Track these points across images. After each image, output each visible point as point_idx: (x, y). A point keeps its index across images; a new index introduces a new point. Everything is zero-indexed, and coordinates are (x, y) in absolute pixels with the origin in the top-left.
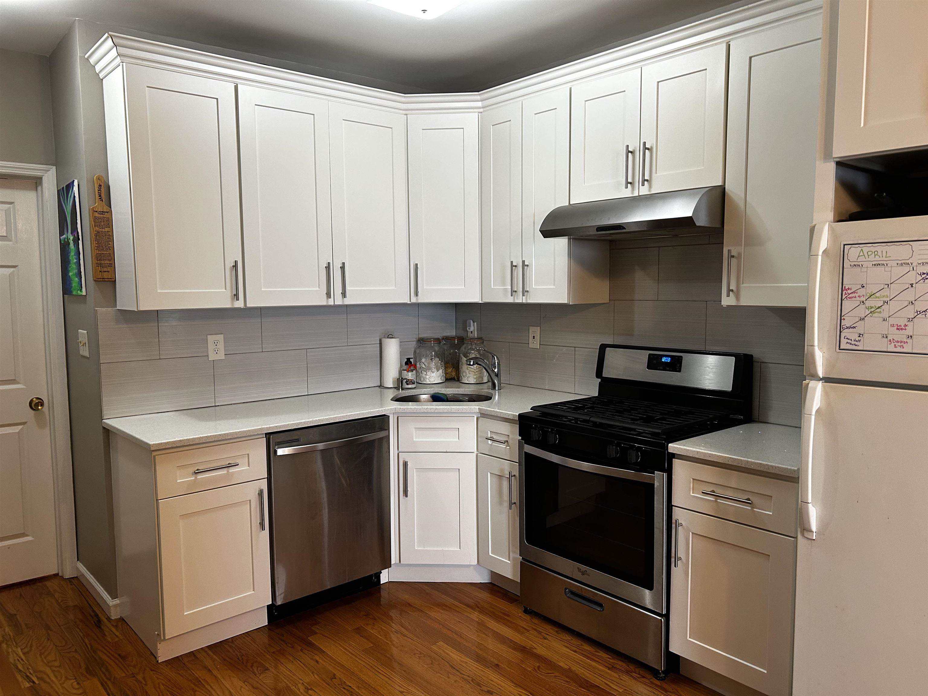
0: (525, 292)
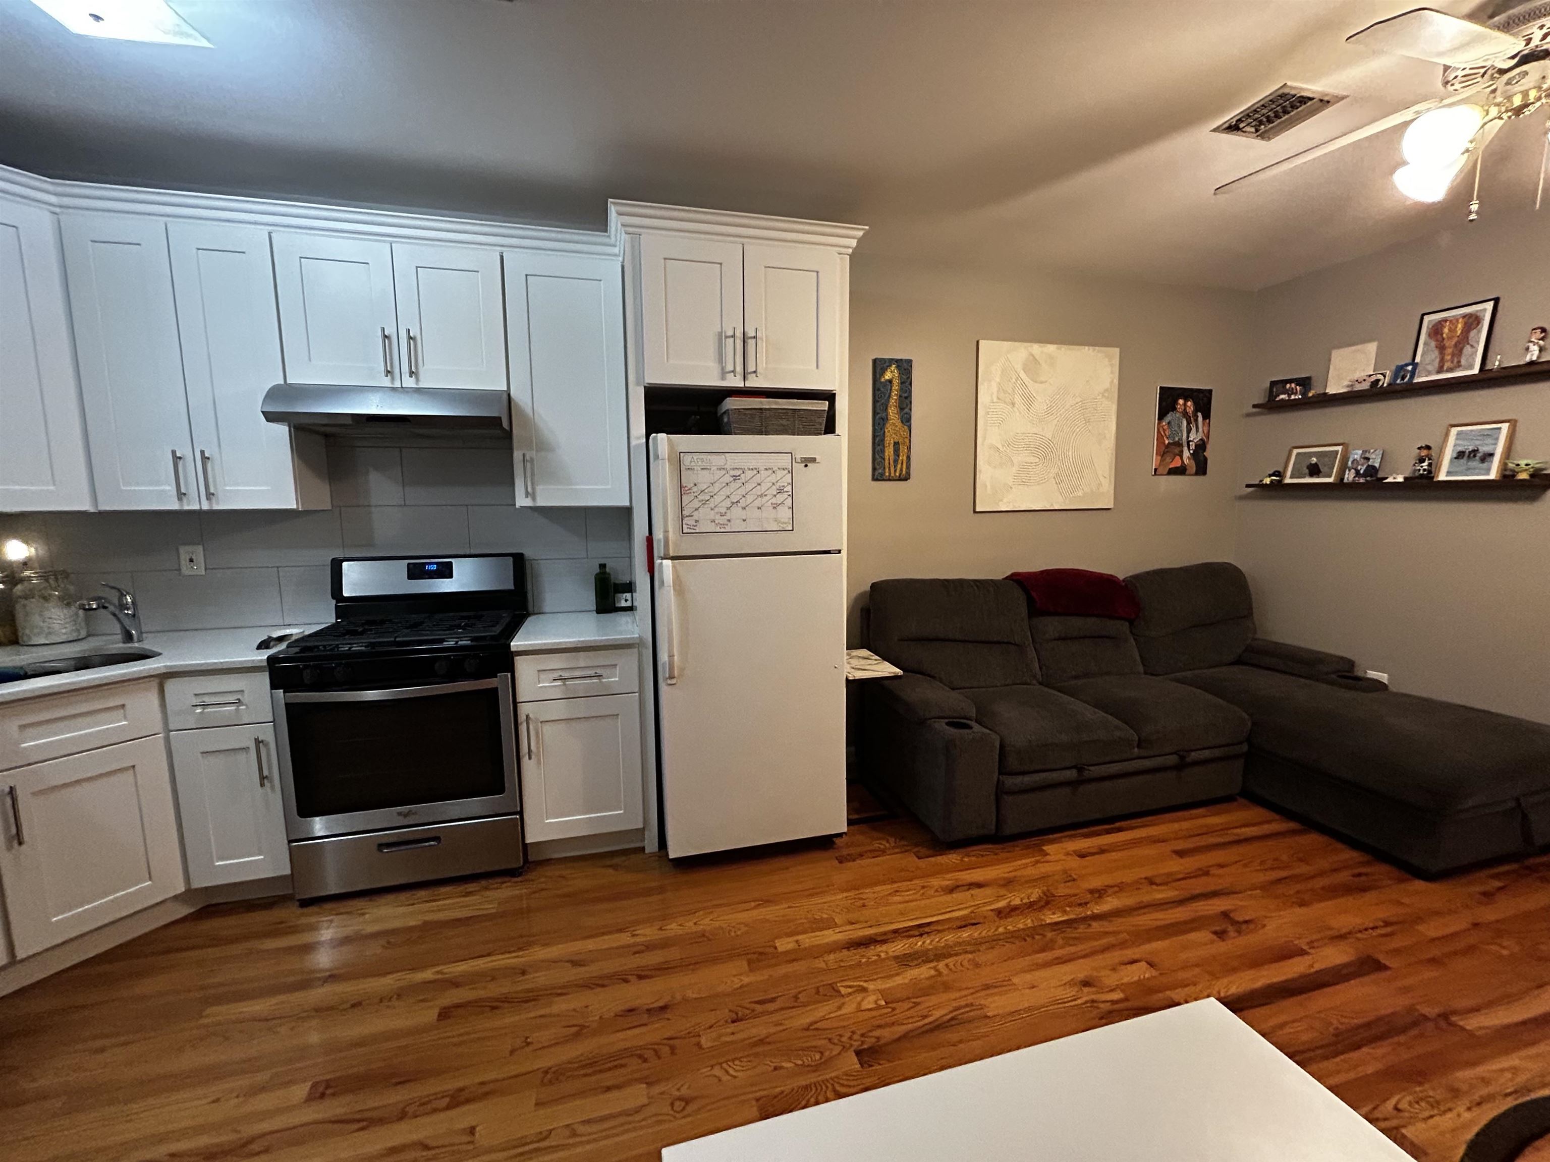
0: (209, 496)
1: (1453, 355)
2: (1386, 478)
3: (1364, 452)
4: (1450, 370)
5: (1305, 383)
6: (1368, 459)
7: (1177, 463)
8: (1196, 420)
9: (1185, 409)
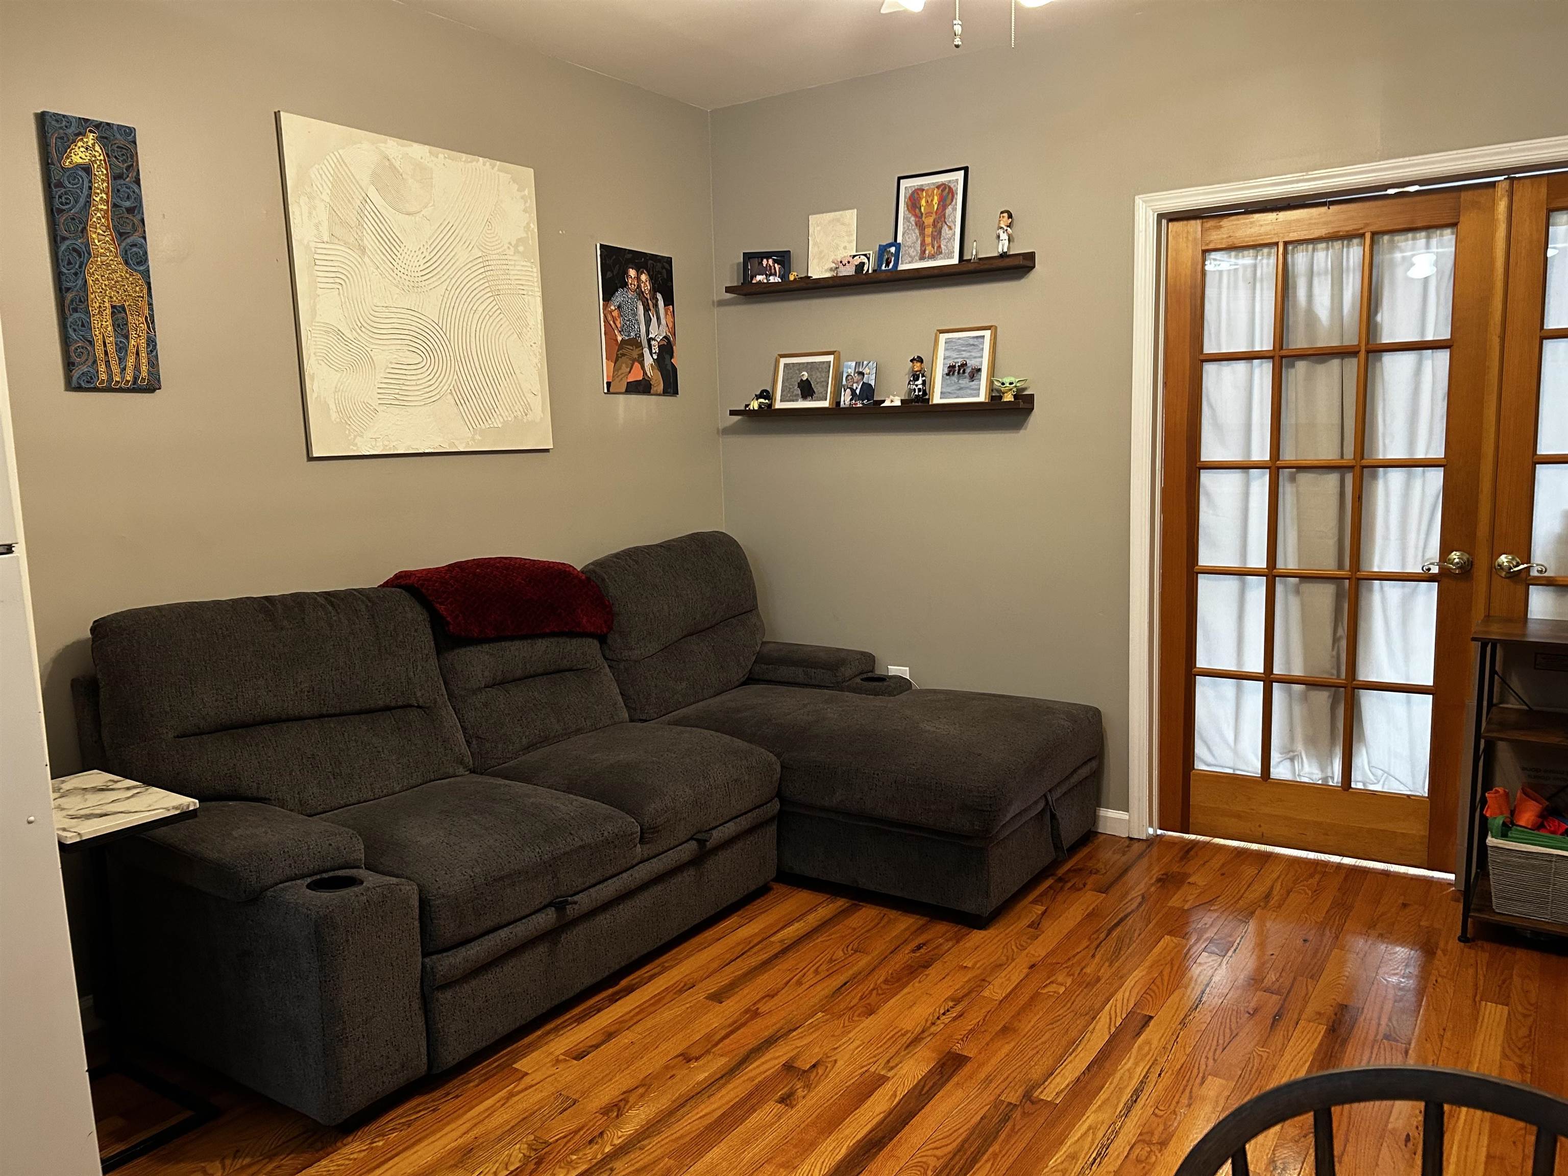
1: (933, 238)
2: (883, 401)
3: (858, 364)
4: (932, 257)
5: (783, 258)
6: (862, 374)
7: (636, 375)
8: (656, 305)
9: (639, 287)
